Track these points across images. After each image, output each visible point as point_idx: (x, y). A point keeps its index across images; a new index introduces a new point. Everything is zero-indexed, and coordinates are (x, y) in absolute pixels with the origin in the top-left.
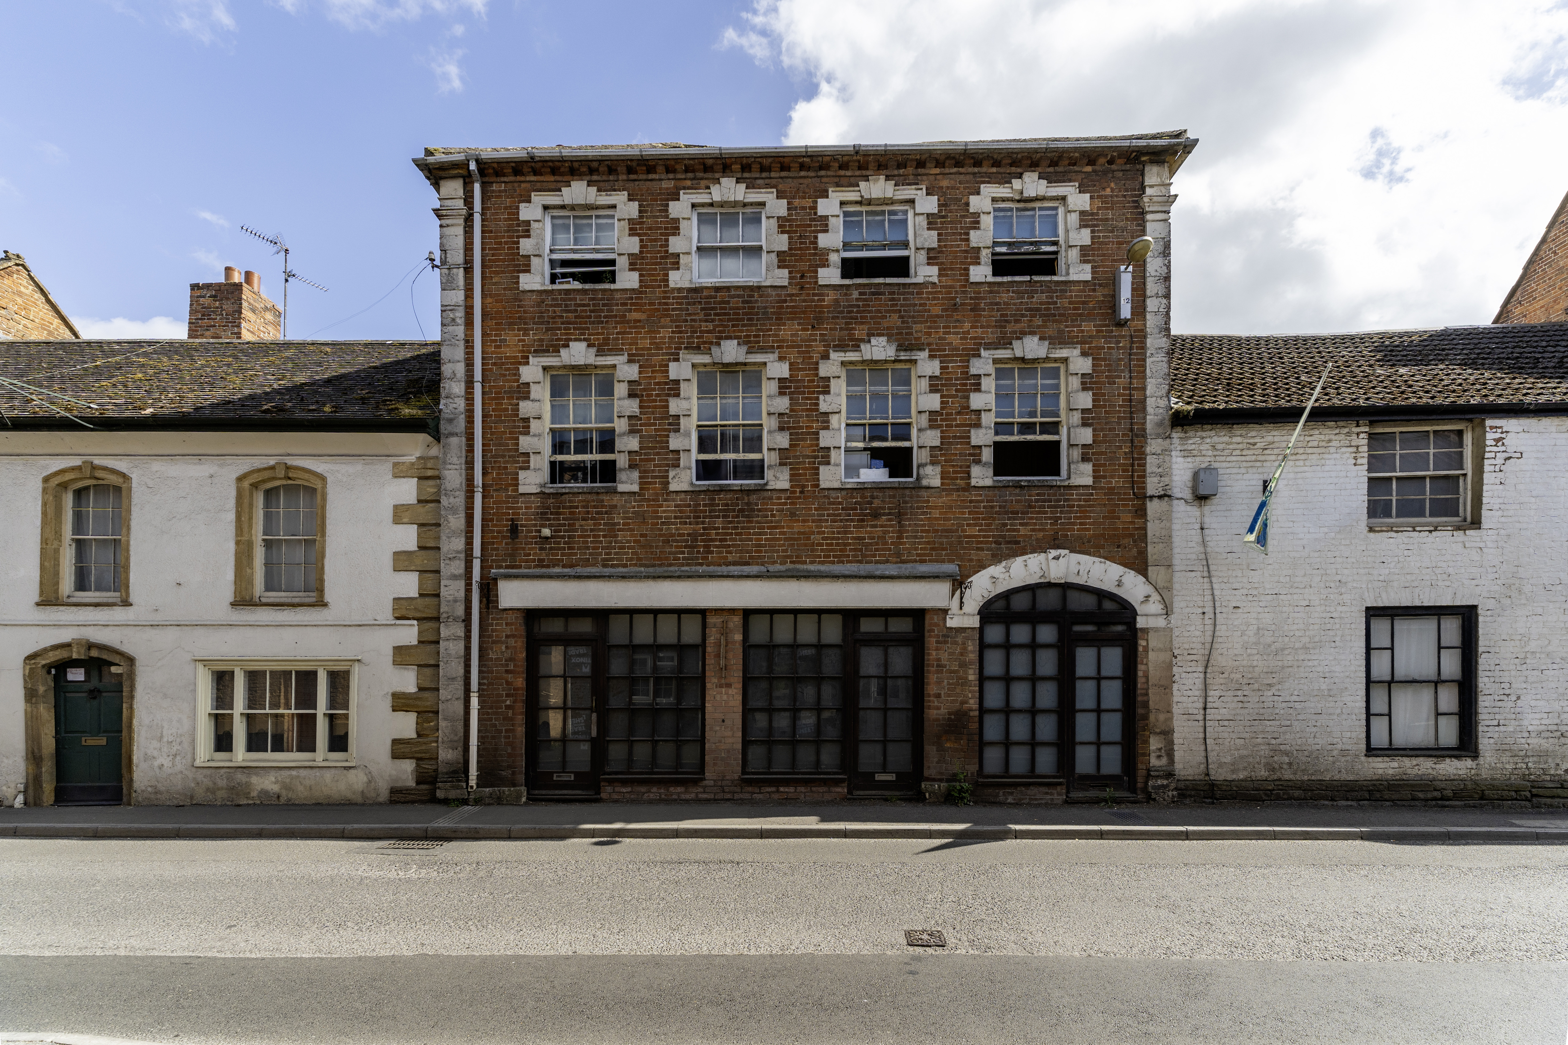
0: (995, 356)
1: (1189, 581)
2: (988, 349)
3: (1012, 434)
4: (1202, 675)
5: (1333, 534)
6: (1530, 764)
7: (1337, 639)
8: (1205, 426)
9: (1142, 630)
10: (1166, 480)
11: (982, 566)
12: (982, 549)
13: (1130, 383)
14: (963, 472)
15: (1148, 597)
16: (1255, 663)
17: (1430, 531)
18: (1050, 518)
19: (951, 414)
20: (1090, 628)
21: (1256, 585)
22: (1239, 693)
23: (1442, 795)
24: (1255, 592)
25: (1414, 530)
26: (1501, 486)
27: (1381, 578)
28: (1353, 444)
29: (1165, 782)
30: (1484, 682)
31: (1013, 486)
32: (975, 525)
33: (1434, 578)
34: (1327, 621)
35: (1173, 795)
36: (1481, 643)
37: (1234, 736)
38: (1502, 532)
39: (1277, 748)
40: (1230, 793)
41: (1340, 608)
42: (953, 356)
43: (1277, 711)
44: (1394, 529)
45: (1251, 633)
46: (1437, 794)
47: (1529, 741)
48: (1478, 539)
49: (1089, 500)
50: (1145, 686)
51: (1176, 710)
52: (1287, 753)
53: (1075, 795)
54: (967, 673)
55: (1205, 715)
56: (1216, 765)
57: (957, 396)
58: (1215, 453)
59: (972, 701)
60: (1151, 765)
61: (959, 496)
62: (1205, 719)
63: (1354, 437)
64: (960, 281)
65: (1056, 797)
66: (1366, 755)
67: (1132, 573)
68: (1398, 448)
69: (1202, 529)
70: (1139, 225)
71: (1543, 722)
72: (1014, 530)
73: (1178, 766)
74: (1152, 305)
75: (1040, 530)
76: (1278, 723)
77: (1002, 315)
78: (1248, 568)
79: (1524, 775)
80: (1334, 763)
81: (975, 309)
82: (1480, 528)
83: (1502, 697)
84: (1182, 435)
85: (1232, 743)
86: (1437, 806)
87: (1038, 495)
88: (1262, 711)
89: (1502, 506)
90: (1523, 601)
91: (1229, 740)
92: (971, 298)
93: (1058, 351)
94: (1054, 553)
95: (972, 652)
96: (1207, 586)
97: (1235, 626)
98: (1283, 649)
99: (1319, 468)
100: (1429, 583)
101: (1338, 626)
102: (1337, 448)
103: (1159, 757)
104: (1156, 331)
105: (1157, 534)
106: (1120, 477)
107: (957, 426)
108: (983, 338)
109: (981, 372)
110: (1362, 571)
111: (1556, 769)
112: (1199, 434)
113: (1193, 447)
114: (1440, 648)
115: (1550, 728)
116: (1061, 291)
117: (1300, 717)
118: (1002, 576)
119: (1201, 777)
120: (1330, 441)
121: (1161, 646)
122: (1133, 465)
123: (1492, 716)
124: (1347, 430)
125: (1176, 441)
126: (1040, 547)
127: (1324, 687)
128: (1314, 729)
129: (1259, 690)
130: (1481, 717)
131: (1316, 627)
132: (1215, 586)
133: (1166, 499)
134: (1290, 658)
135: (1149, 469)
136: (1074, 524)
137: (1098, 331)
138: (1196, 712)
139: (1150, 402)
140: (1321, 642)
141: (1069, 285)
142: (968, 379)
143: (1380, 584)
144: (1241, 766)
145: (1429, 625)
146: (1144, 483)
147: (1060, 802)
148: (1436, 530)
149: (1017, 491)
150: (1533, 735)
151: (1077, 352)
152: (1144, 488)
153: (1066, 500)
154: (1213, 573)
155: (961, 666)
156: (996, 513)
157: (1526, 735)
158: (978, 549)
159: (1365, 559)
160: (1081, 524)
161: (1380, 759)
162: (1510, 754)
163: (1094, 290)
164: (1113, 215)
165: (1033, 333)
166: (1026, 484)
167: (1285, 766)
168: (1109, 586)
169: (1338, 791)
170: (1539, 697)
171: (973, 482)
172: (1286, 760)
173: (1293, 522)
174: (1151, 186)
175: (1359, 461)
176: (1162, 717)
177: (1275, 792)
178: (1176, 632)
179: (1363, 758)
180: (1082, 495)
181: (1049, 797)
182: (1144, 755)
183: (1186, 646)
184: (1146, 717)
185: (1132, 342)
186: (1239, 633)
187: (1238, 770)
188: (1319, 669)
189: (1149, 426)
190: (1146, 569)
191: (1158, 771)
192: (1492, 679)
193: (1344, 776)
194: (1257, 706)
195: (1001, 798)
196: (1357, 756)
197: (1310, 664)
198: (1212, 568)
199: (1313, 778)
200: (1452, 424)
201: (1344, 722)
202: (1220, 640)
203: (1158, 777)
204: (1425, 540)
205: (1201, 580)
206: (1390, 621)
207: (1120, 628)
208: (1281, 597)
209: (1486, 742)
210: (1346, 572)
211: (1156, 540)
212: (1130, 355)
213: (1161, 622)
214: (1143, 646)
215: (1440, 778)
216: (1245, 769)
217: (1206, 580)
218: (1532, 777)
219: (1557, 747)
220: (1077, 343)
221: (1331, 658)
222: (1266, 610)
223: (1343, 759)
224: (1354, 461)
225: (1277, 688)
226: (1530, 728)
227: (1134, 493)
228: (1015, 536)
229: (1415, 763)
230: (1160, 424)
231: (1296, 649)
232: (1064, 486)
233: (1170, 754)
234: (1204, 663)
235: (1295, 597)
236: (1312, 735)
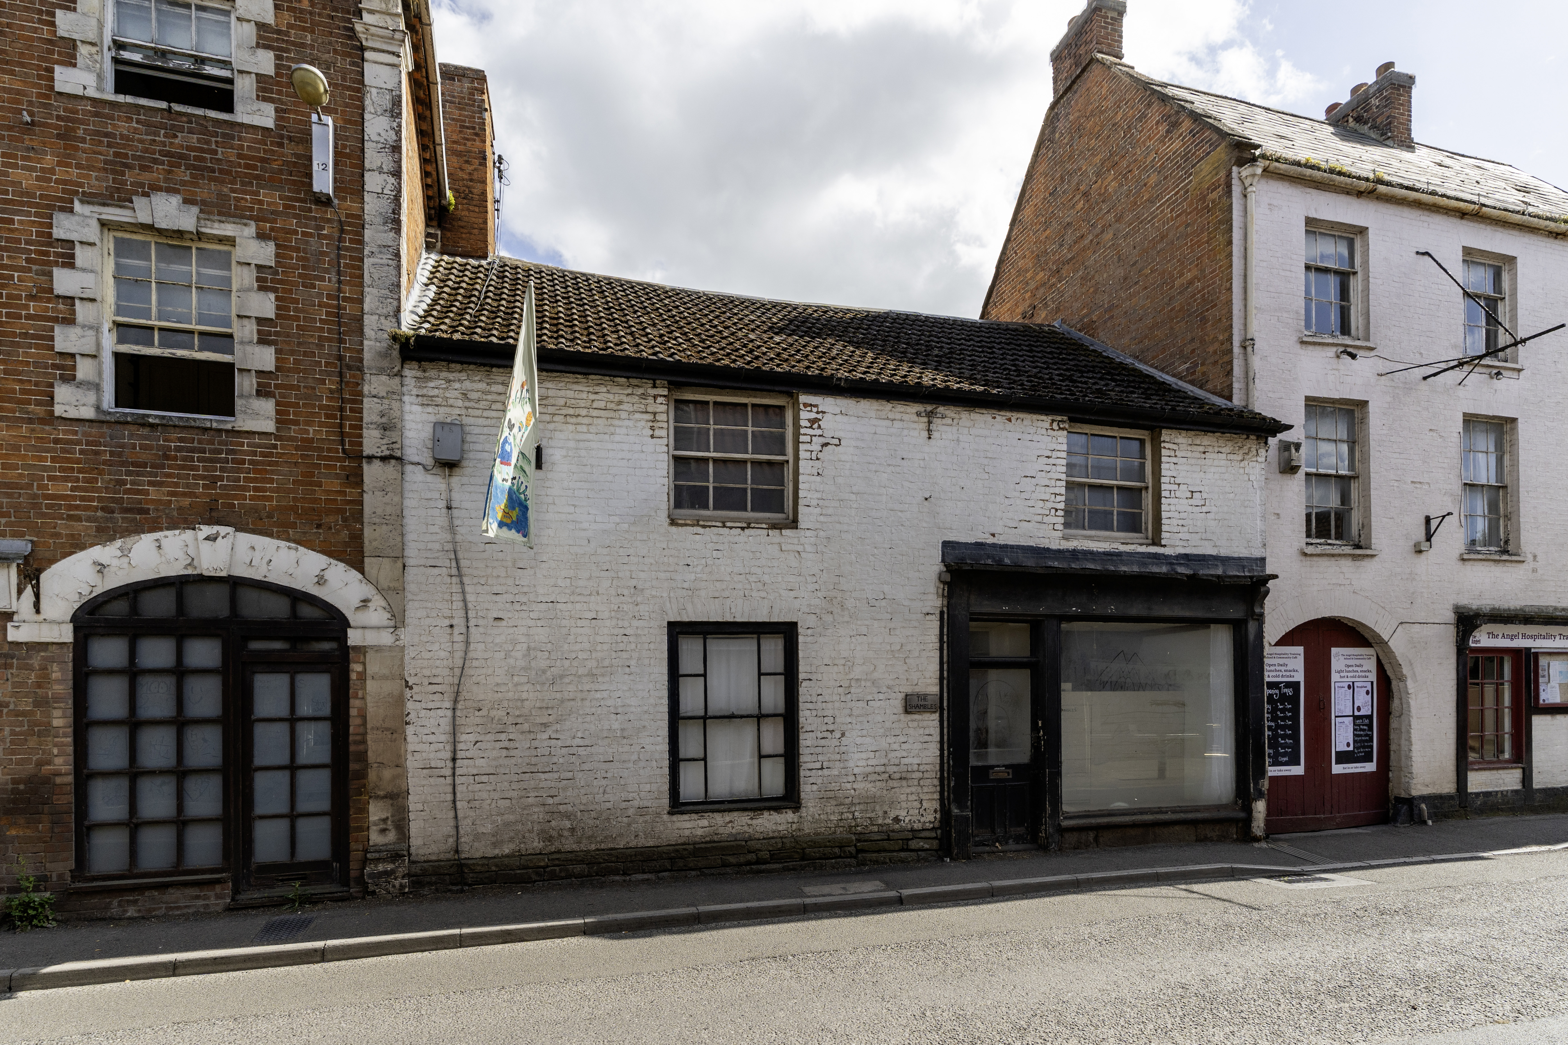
0: (103, 217)
1: (431, 580)
2: (89, 203)
3: (151, 344)
4: (449, 713)
5: (626, 526)
6: (856, 814)
7: (633, 663)
8: (453, 365)
9: (355, 648)
10: (394, 436)
11: (76, 545)
12: (79, 519)
13: (339, 290)
14: (41, 393)
15: (365, 602)
16: (524, 696)
17: (743, 529)
18: (204, 478)
19: (19, 297)
20: (277, 645)
21: (525, 589)
22: (503, 736)
23: (758, 858)
24: (524, 599)
25: (724, 526)
26: (818, 478)
27: (686, 585)
28: (650, 409)
29: (390, 867)
30: (806, 716)
31: (134, 423)
32: (66, 479)
33: (748, 587)
34: (619, 639)
35: (401, 885)
36: (801, 669)
37: (496, 796)
38: (822, 533)
39: (555, 809)
40: (487, 875)
41: (635, 623)
42: (22, 203)
43: (555, 760)
44: (701, 523)
45: (519, 655)
46: (752, 857)
47: (855, 786)
48: (796, 541)
49: (271, 455)
50: (361, 730)
51: (412, 763)
52: (568, 816)
53: (244, 897)
54: (49, 716)
55: (454, 768)
56: (472, 838)
57: (30, 270)
58: (467, 404)
59: (59, 761)
60: (371, 843)
61: (33, 430)
62: (454, 775)
63: (651, 400)
64: (39, 86)
65: (213, 901)
66: (669, 813)
67: (341, 566)
68: (711, 422)
69: (449, 508)
70: (353, 64)
71: (870, 762)
72: (138, 492)
73: (416, 842)
74: (373, 182)
75: (184, 494)
76: (556, 775)
77: (116, 154)
78: (514, 566)
79: (850, 827)
80: (629, 825)
81: (66, 135)
82: (797, 528)
83: (825, 734)
84: (419, 374)
85: (494, 805)
86: (751, 872)
87: (181, 440)
88: (534, 760)
89: (821, 503)
90: (846, 619)
91: (489, 802)
92: (59, 118)
93: (216, 225)
94: (207, 530)
95: (58, 681)
96: (456, 588)
97: (497, 644)
98: (562, 677)
99: (607, 437)
100: (742, 593)
101: (633, 646)
102: (630, 413)
103: (383, 831)
104: (379, 220)
105: (379, 511)
106: (321, 424)
107: (29, 317)
108: (81, 185)
109: (73, 236)
110: (662, 575)
111: (884, 818)
112: (444, 374)
113: (436, 392)
114: (760, 674)
115: (878, 769)
116: (224, 135)
117: (585, 767)
118: (115, 562)
119: (450, 856)
120: (620, 403)
121: (386, 671)
122: (342, 409)
123: (814, 758)
124: (640, 391)
125: (410, 381)
126: (186, 521)
127: (616, 726)
128: (604, 782)
129: (530, 732)
130: (802, 759)
131: (605, 647)
132: (468, 589)
133: (393, 462)
134: (571, 688)
135: (367, 417)
136: (245, 489)
137: (286, 206)
138: (440, 764)
139: (370, 322)
140: (612, 666)
141: (237, 128)
142: (50, 244)
143: (685, 592)
144: (506, 837)
145: (747, 646)
146: (361, 436)
147: (219, 909)
148: (748, 527)
149: (145, 431)
150: (859, 778)
151: (251, 230)
152: (361, 444)
153: (233, 452)
154: (465, 571)
155: (37, 704)
156: (105, 462)
157: (851, 778)
158: (70, 518)
159: (666, 559)
160: (256, 489)
161: (686, 817)
162: (835, 803)
163: (281, 145)
164: (312, 40)
165: (170, 191)
166: (157, 421)
167: (566, 833)
168: (303, 582)
169: (631, 862)
170: (864, 732)
171: (58, 410)
172: (567, 824)
173: (575, 506)
174: (371, 12)
175: (657, 433)
176: (387, 774)
177: (548, 869)
178: (410, 653)
179: (666, 817)
180: (259, 446)
181: (201, 902)
182: (360, 829)
183: (427, 672)
184: (362, 775)
185: (342, 231)
186: (502, 654)
187: (502, 842)
188: (609, 702)
189: (367, 356)
190: (363, 562)
191: (379, 851)
192: (814, 713)
193: (642, 842)
194: (527, 753)
195: (115, 911)
196: (658, 814)
197: (598, 695)
198: (463, 563)
199: (603, 846)
200: (771, 397)
201: (642, 772)
202: (475, 663)
203: (378, 860)
204: (737, 539)
205: (448, 580)
206: (702, 641)
207: (326, 646)
208: (559, 606)
209: (808, 790)
210: (642, 575)
211: (377, 520)
212: (339, 248)
213: (386, 638)
214: (358, 673)
215: (757, 836)
216: (511, 840)
217: (454, 579)
218: (859, 828)
219: (885, 792)
220: (251, 218)
221: (625, 688)
222: (539, 623)
223: (641, 819)
224: (651, 432)
225: (554, 728)
226: (856, 771)
227: (344, 451)
228: (140, 502)
229: (728, 819)
230: (384, 355)
231: (580, 676)
232: (227, 431)
233: (401, 825)
234: (453, 696)
235: (578, 606)
236: (601, 790)
